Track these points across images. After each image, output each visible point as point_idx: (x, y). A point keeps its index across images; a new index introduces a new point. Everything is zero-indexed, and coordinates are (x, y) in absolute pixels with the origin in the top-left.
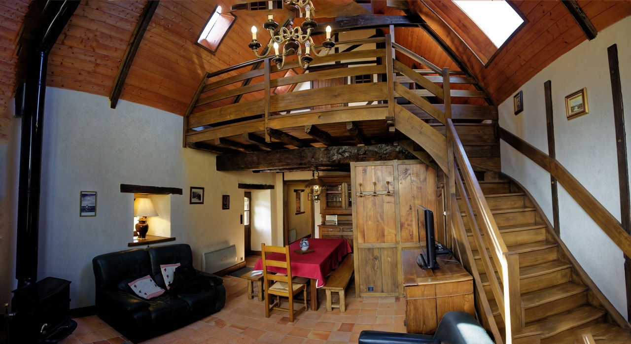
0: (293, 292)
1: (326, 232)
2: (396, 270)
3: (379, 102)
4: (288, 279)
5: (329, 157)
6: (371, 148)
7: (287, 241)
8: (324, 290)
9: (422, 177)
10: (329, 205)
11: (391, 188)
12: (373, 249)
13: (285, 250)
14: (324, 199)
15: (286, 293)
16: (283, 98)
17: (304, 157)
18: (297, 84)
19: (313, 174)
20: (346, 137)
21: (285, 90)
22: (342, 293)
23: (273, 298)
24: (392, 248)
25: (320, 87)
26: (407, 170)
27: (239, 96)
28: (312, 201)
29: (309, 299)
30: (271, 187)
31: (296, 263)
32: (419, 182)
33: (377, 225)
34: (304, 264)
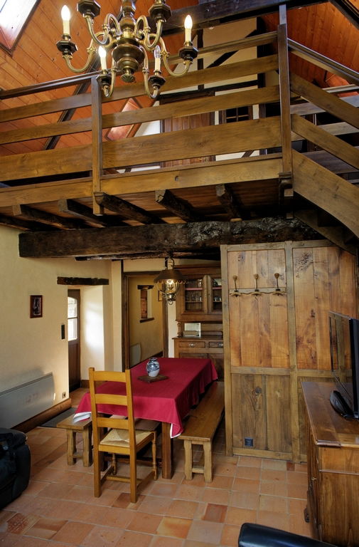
0: (136, 446)
1: (185, 349)
2: (288, 414)
3: (262, 152)
4: (128, 424)
5: (190, 239)
6: (251, 224)
7: (127, 363)
8: (182, 441)
9: (332, 267)
10: (189, 308)
11: (281, 284)
12: (253, 375)
13: (124, 377)
14: (181, 299)
15: (126, 449)
16: (123, 146)
17: (151, 238)
18: (140, 124)
19: (166, 263)
20: (214, 208)
21: (123, 134)
22: (208, 447)
23: (106, 458)
24: (283, 376)
25: (174, 129)
26: (306, 256)
27: (54, 137)
28: (165, 303)
29: (159, 457)
30: (104, 282)
31: (140, 398)
32: (327, 274)
33: (260, 339)
34: (153, 399)
